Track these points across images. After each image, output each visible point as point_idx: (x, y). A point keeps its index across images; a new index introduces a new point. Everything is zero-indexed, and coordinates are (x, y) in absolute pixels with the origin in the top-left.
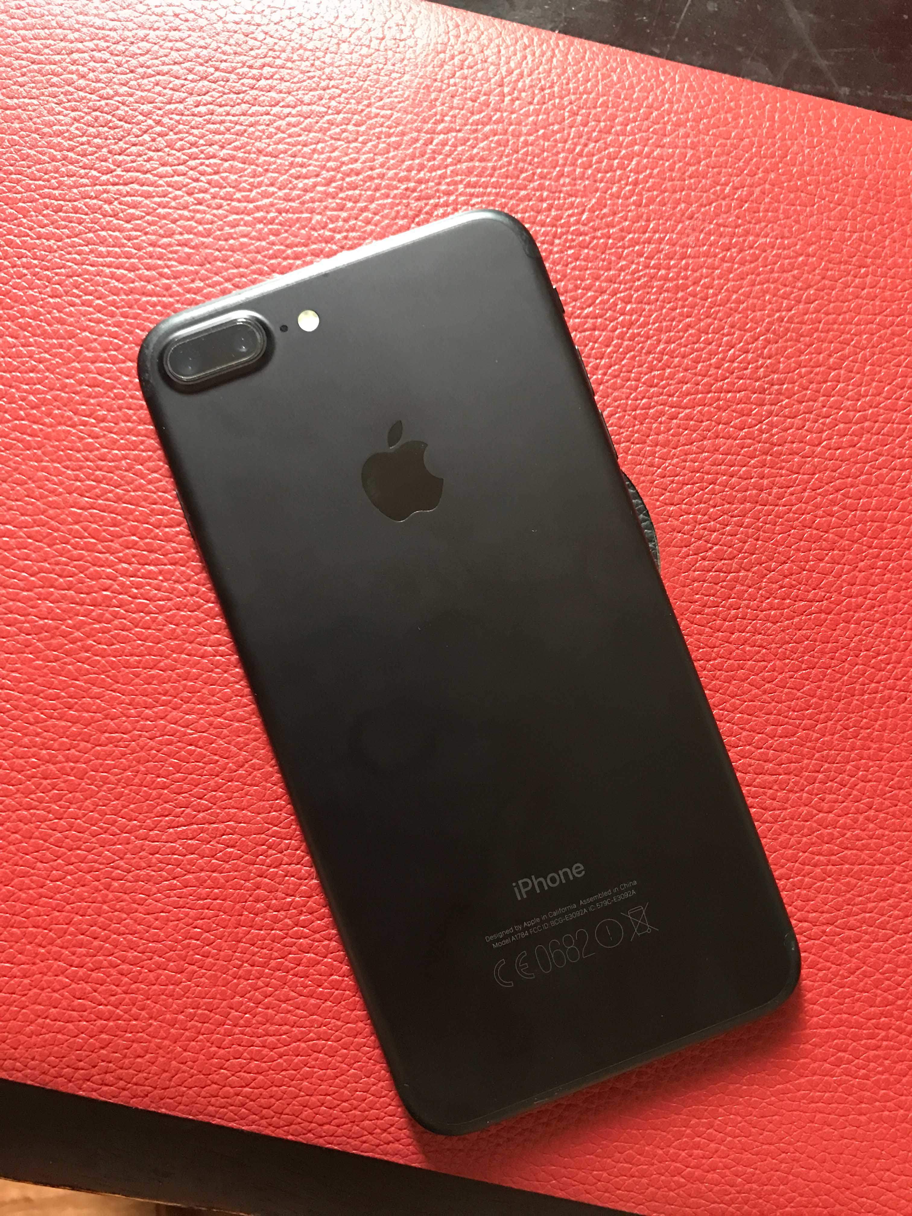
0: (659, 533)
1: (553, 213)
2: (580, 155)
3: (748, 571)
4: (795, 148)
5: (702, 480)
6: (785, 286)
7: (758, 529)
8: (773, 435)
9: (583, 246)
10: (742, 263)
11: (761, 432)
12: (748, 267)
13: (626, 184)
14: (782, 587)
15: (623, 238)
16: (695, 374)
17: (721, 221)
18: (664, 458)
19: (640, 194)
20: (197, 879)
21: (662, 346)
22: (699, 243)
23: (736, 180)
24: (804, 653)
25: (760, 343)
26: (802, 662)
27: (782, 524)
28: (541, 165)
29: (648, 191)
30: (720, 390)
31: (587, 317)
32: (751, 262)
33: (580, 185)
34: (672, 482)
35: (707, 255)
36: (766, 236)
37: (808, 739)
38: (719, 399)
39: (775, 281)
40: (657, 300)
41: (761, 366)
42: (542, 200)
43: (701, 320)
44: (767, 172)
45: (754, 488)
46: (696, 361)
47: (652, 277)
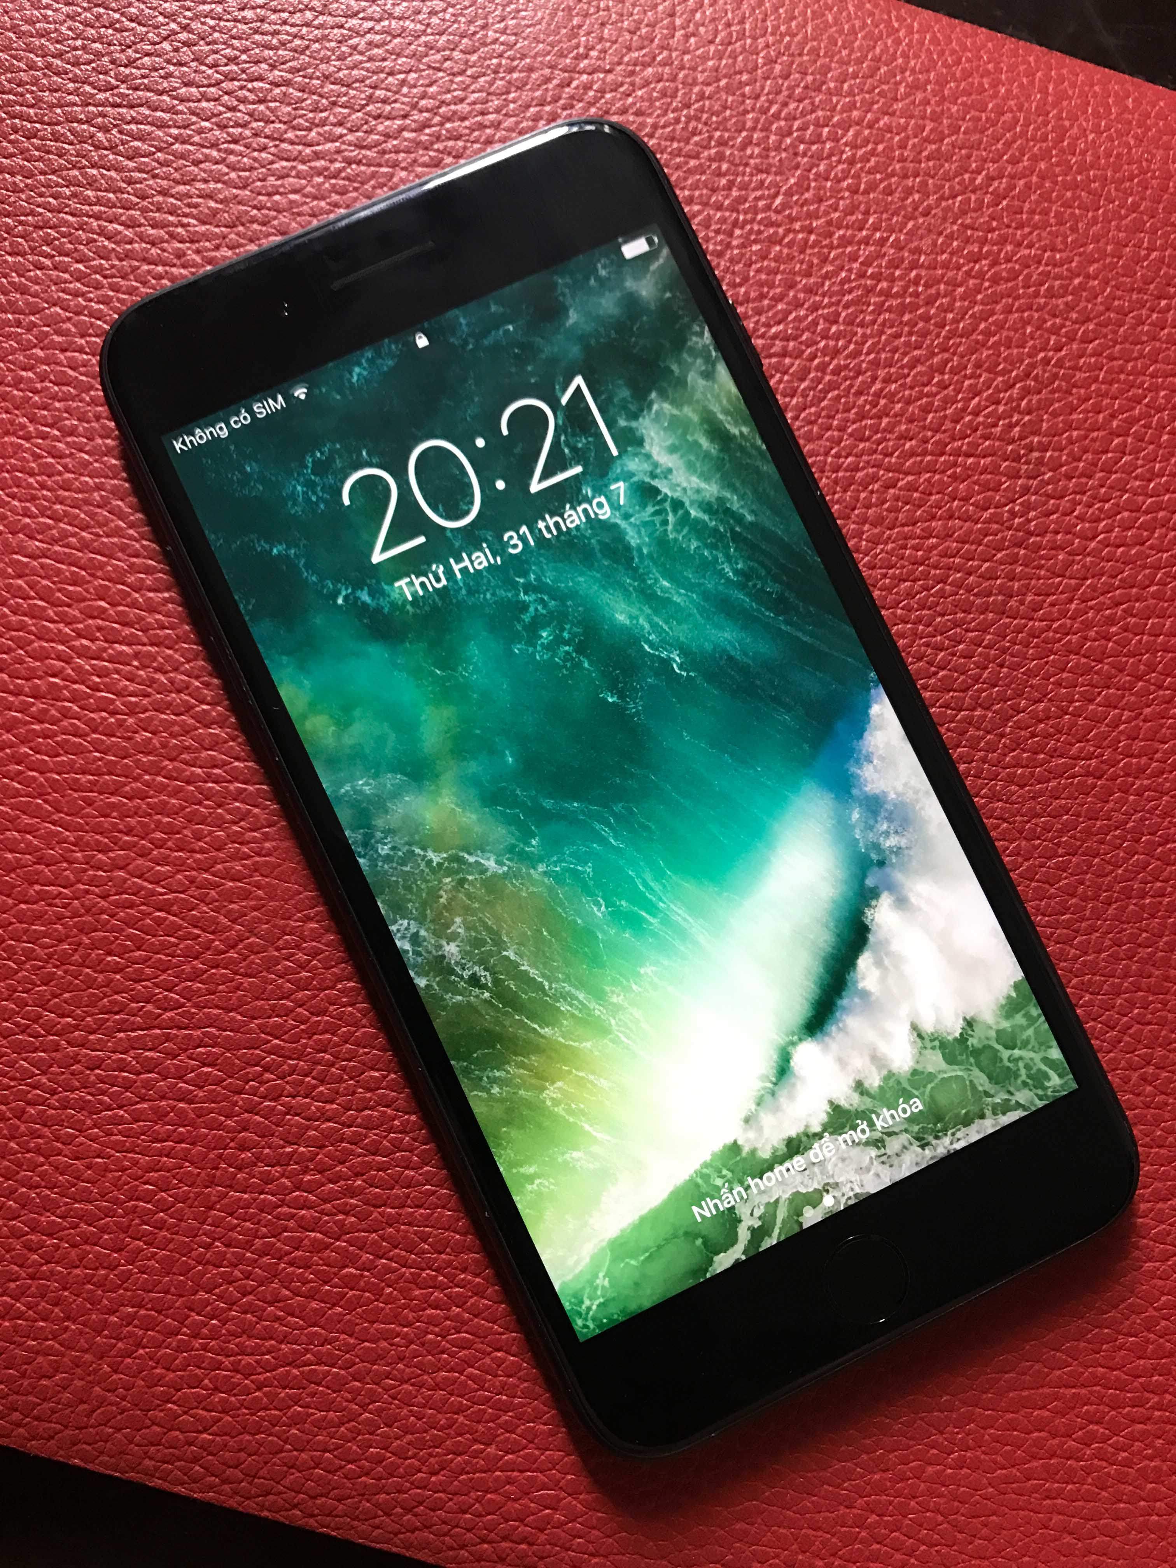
1: (735, 193)
2: (777, 117)
3: (988, 709)
4: (1075, 130)
5: (926, 576)
6: (1055, 316)
7: (1004, 651)
8: (1029, 521)
9: (774, 240)
10: (996, 280)
11: (1013, 514)
12: (1002, 287)
13: (839, 162)
14: (1033, 735)
15: (831, 235)
16: (924, 428)
17: (968, 221)
19: (857, 177)
20: (155, 1110)
21: (878, 386)
22: (936, 251)
23: (992, 167)
24: (1061, 832)
25: (1016, 391)
26: (1058, 845)
27: (1037, 646)
28: (722, 125)
29: (869, 172)
30: (957, 453)
31: (775, 337)
32: (1008, 280)
33: (775, 158)
34: (885, 576)
35: (946, 266)
36: (1030, 246)
38: (955, 465)
39: (1040, 309)
40: (874, 322)
41: (1017, 423)
42: (719, 174)
43: (934, 354)
44: (1035, 159)
45: (1000, 593)
46: (926, 410)
47: (869, 291)
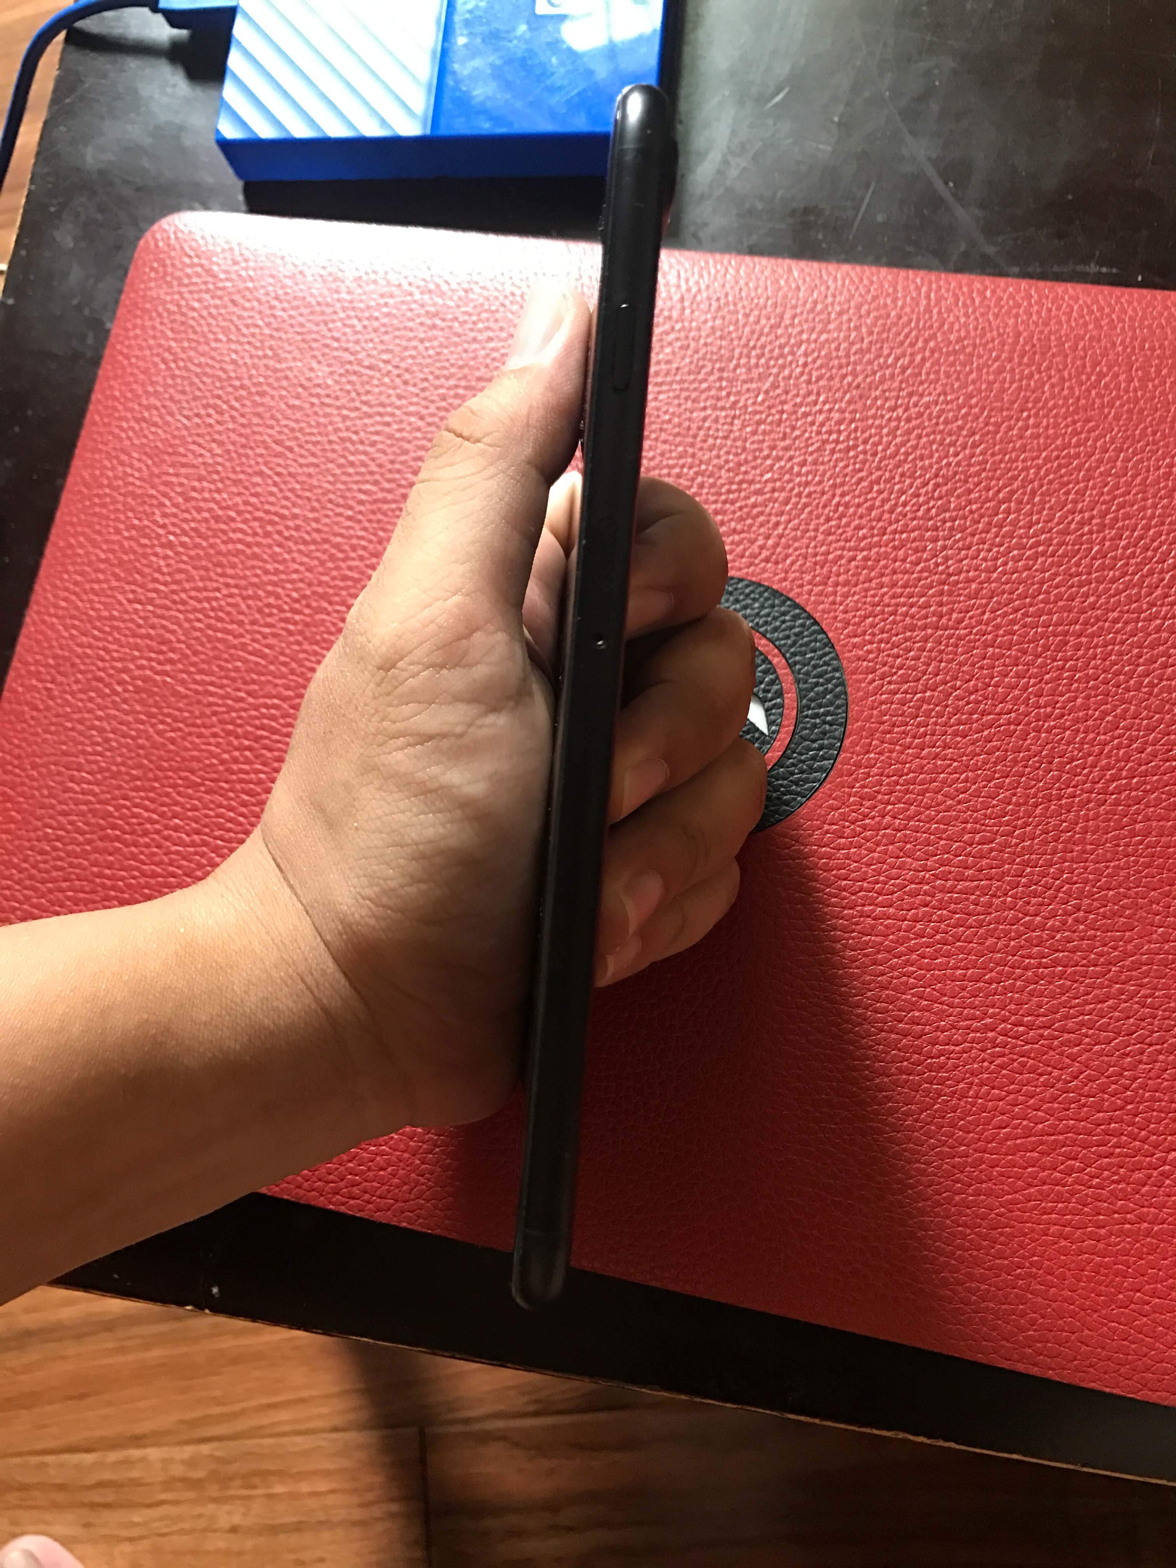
0: (845, 663)
1: (732, 399)
2: (754, 347)
3: (934, 690)
4: (951, 318)
5: (883, 612)
6: (950, 435)
7: (941, 652)
8: (948, 567)
9: (759, 423)
10: (908, 420)
11: (937, 565)
12: (914, 423)
13: (797, 366)
14: (968, 703)
15: (795, 412)
16: (870, 520)
17: (886, 387)
18: (846, 596)
19: (810, 374)
21: (837, 499)
22: (866, 408)
23: (899, 351)
24: (996, 764)
25: (930, 487)
26: (995, 772)
27: (964, 646)
28: (720, 359)
29: (817, 369)
30: (895, 532)
31: (767, 481)
32: (916, 419)
33: (755, 373)
34: (855, 616)
35: (874, 417)
36: (930, 394)
37: (1006, 845)
38: (894, 540)
39: (941, 432)
40: (830, 461)
41: (933, 507)
42: (721, 389)
43: (871, 474)
44: (926, 341)
45: (934, 615)
46: (870, 509)
47: (825, 442)
